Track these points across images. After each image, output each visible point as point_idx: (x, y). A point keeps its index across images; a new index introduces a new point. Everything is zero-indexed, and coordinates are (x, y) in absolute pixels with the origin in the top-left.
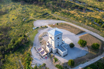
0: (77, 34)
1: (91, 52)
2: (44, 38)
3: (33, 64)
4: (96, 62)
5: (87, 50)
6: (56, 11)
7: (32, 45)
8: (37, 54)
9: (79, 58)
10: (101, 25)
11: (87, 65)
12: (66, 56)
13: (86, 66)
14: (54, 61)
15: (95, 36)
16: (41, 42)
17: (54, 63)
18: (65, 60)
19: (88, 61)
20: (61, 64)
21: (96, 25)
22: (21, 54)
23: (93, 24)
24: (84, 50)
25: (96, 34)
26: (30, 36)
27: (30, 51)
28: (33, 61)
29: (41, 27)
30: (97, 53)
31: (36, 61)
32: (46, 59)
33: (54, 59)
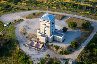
0: (61, 20)
1: (84, 31)
2: (29, 32)
3: (34, 61)
4: (93, 38)
5: (80, 30)
6: (19, 2)
7: (18, 42)
8: (31, 49)
9: (77, 39)
10: (76, 7)
11: (88, 42)
12: (65, 41)
13: (87, 44)
14: (56, 49)
15: (78, 17)
16: (27, 37)
17: (56, 51)
18: (66, 44)
19: (86, 39)
20: (65, 50)
21: (72, 8)
22: (8, 57)
23: (68, 7)
24: (77, 31)
25: (77, 16)
26: (7, 34)
27: (20, 49)
28: (31, 58)
29: (15, 21)
30: (89, 30)
31: (35, 56)
32: (45, 51)
33: (54, 48)
